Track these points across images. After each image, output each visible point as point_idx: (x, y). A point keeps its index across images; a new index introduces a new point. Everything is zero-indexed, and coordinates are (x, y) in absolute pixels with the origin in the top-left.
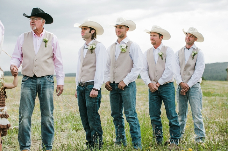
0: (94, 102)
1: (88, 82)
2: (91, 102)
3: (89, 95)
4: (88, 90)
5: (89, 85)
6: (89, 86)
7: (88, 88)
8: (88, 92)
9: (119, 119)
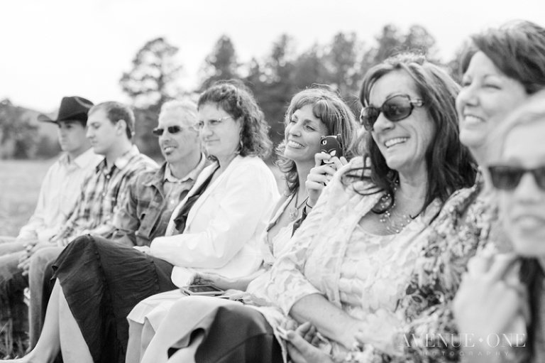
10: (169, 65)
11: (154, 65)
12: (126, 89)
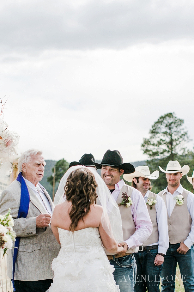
0: (158, 271)
1: (150, 245)
2: (155, 270)
3: (153, 262)
4: (152, 256)
5: (152, 249)
6: (153, 251)
7: (151, 253)
8: (152, 258)
9: (171, 289)
10: (177, 132)
11: (166, 133)
12: (146, 151)
